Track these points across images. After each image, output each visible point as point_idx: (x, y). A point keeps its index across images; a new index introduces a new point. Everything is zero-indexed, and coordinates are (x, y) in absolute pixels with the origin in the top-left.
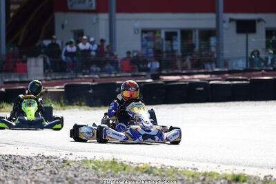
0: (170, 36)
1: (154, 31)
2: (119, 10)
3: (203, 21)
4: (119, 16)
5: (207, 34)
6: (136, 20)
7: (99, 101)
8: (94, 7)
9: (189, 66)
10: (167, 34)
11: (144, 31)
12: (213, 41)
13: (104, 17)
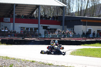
0: (27, 29)
1: (24, 28)
2: (15, 22)
3: (35, 26)
4: (15, 24)
5: (36, 29)
6: (20, 25)
7: (9, 43)
8: (10, 21)
9: (31, 36)
10: (26, 28)
11: (21, 28)
12: (37, 31)
13: (12, 24)
